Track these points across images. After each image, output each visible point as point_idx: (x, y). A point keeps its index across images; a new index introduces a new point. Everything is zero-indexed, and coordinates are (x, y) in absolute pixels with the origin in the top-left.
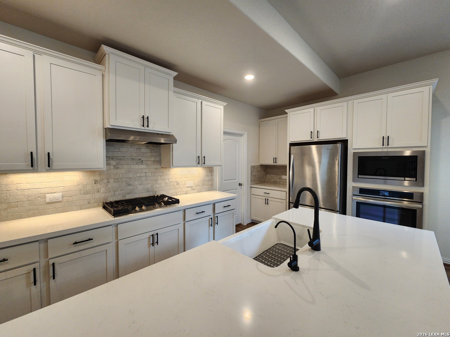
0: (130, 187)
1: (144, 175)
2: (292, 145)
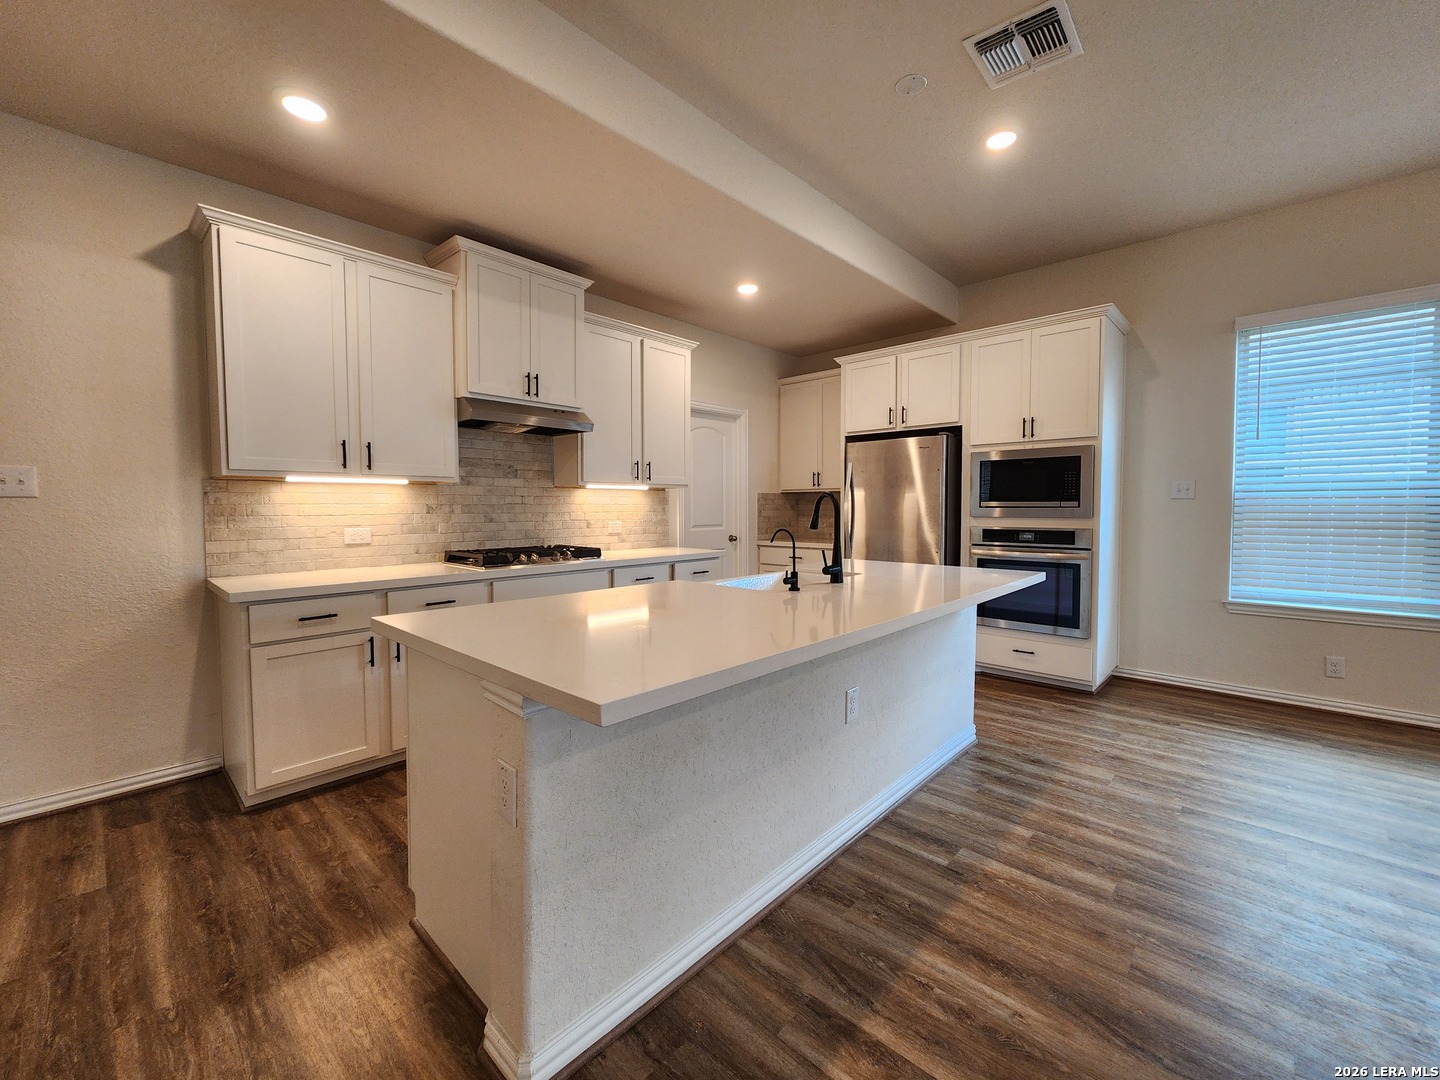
0: (493, 526)
1: (519, 500)
2: (850, 439)
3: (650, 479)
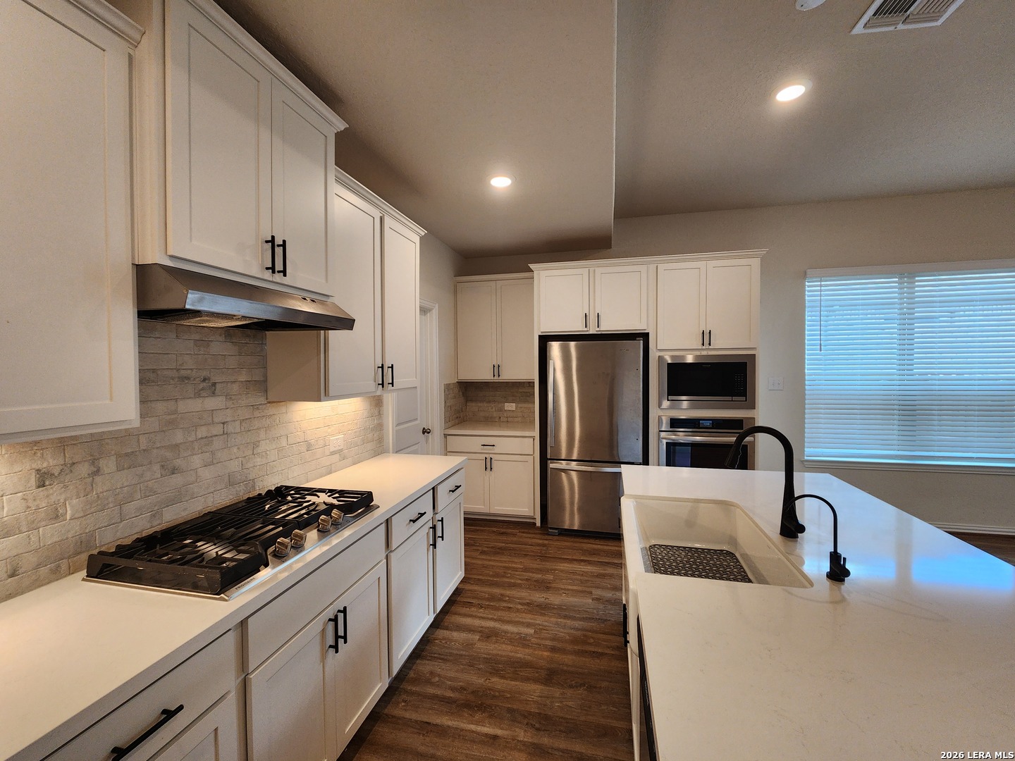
2: (545, 338)
3: (392, 384)
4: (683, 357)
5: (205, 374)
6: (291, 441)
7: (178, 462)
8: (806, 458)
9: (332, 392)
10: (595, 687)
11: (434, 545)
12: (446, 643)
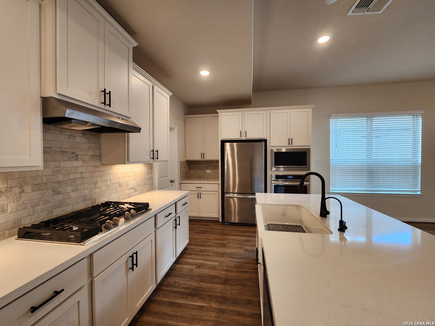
1: (79, 176)
2: (223, 141)
3: (157, 158)
4: (281, 149)
5: (73, 150)
6: (112, 182)
7: (60, 189)
8: (331, 192)
9: (130, 160)
10: (245, 285)
11: (176, 228)
12: (181, 270)
